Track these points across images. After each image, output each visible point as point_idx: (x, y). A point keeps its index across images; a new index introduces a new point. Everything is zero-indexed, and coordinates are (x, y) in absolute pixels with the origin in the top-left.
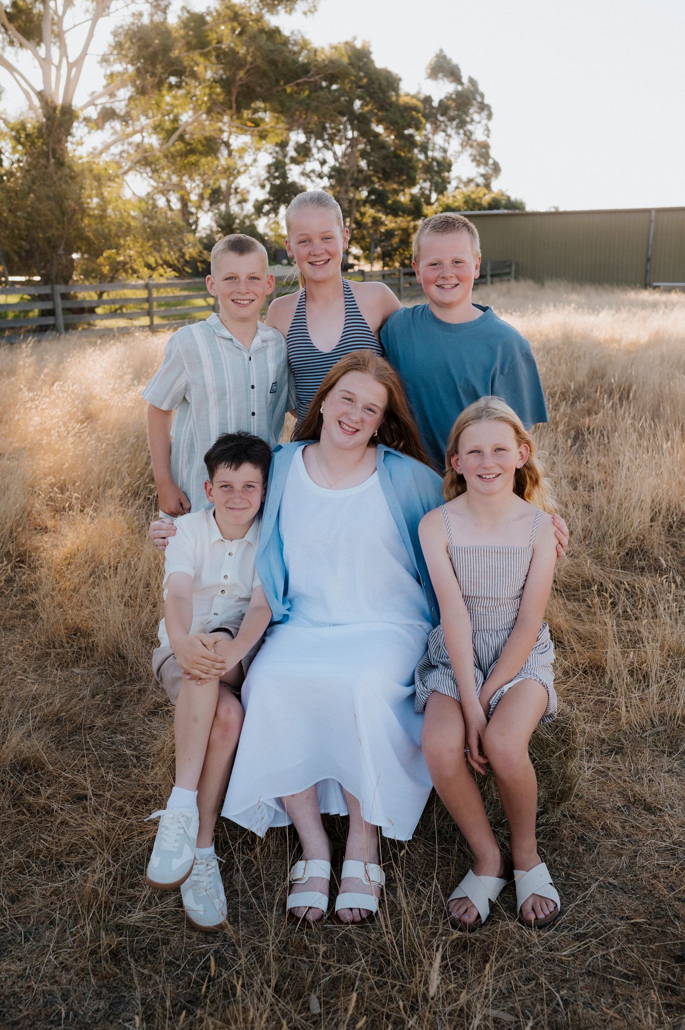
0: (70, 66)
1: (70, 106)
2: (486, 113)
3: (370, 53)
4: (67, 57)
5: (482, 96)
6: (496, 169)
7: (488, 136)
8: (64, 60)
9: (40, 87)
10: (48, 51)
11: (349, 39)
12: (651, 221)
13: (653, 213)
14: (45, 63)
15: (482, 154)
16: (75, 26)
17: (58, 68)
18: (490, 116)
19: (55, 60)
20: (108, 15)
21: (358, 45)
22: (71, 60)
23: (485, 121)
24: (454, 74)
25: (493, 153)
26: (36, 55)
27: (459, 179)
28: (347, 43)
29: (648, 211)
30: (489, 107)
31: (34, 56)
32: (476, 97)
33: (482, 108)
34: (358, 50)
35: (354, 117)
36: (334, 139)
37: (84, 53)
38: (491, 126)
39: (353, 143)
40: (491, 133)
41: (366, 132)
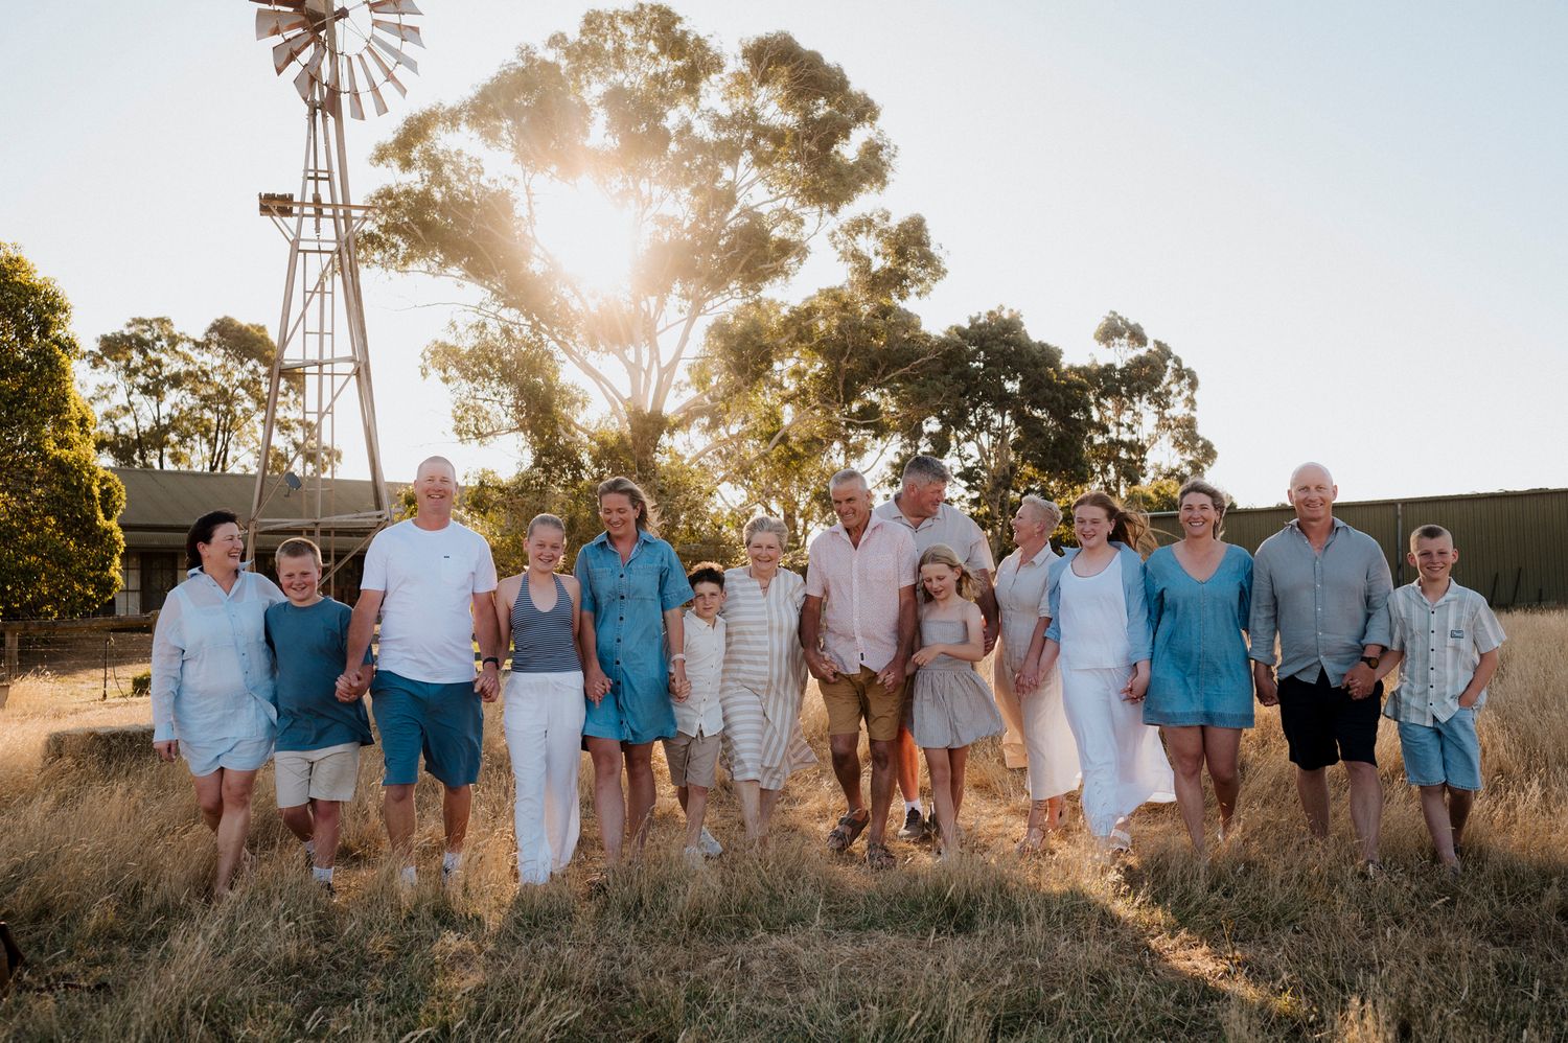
0: (662, 372)
1: (661, 412)
2: (1187, 380)
3: (1022, 324)
4: (659, 363)
5: (1177, 360)
6: (1209, 453)
7: (1193, 409)
8: (655, 364)
9: (627, 394)
10: (638, 355)
11: (995, 309)
12: (1398, 517)
13: (1399, 506)
14: (634, 369)
15: (1187, 434)
16: (668, 327)
17: (648, 373)
18: (1193, 385)
19: (645, 365)
20: (704, 313)
21: (1006, 315)
22: (663, 365)
23: (1187, 393)
24: (1138, 337)
25: (1201, 431)
26: (624, 359)
27: (1158, 467)
28: (991, 313)
29: (1391, 504)
30: (1191, 374)
31: (621, 359)
32: (1170, 363)
33: (1180, 374)
34: (1005, 321)
35: (1002, 401)
36: (980, 427)
37: (677, 358)
38: (1197, 396)
39: (1001, 434)
40: (1197, 407)
41: (1021, 419)
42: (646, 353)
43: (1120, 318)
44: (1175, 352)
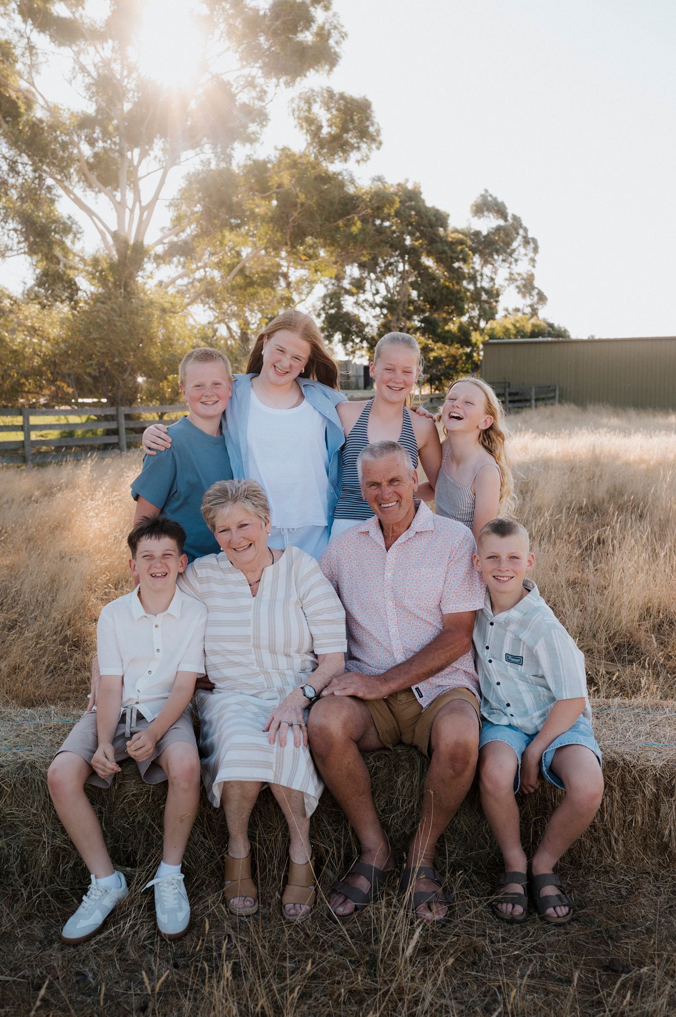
0: (143, 209)
1: (142, 243)
2: (532, 245)
3: (421, 193)
4: (140, 202)
5: (526, 230)
6: (542, 298)
7: (534, 266)
8: (138, 204)
9: (114, 227)
10: (123, 196)
11: (402, 181)
14: (120, 206)
15: (527, 286)
16: (149, 174)
17: (132, 211)
18: (536, 250)
19: (130, 204)
20: (179, 164)
21: (410, 186)
22: (144, 204)
23: (531, 255)
24: (500, 210)
25: (536, 283)
26: (112, 198)
27: (506, 309)
28: (399, 185)
30: (534, 241)
31: (111, 200)
32: (521, 232)
33: (526, 241)
34: (409, 191)
35: (405, 251)
36: (386, 272)
37: (156, 198)
38: (537, 258)
39: (404, 276)
40: (536, 265)
41: (416, 265)
42: (130, 196)
43: (491, 196)
44: (525, 223)
